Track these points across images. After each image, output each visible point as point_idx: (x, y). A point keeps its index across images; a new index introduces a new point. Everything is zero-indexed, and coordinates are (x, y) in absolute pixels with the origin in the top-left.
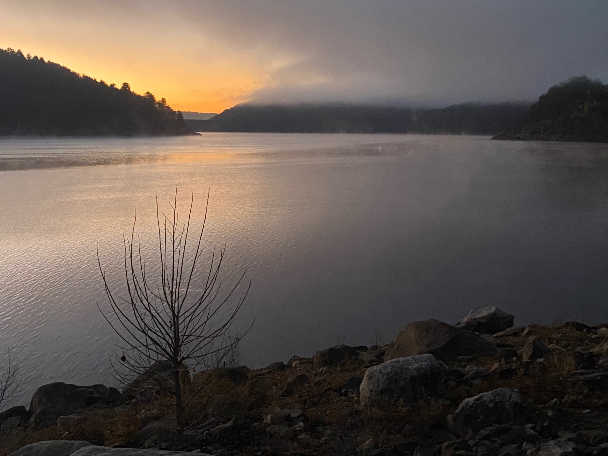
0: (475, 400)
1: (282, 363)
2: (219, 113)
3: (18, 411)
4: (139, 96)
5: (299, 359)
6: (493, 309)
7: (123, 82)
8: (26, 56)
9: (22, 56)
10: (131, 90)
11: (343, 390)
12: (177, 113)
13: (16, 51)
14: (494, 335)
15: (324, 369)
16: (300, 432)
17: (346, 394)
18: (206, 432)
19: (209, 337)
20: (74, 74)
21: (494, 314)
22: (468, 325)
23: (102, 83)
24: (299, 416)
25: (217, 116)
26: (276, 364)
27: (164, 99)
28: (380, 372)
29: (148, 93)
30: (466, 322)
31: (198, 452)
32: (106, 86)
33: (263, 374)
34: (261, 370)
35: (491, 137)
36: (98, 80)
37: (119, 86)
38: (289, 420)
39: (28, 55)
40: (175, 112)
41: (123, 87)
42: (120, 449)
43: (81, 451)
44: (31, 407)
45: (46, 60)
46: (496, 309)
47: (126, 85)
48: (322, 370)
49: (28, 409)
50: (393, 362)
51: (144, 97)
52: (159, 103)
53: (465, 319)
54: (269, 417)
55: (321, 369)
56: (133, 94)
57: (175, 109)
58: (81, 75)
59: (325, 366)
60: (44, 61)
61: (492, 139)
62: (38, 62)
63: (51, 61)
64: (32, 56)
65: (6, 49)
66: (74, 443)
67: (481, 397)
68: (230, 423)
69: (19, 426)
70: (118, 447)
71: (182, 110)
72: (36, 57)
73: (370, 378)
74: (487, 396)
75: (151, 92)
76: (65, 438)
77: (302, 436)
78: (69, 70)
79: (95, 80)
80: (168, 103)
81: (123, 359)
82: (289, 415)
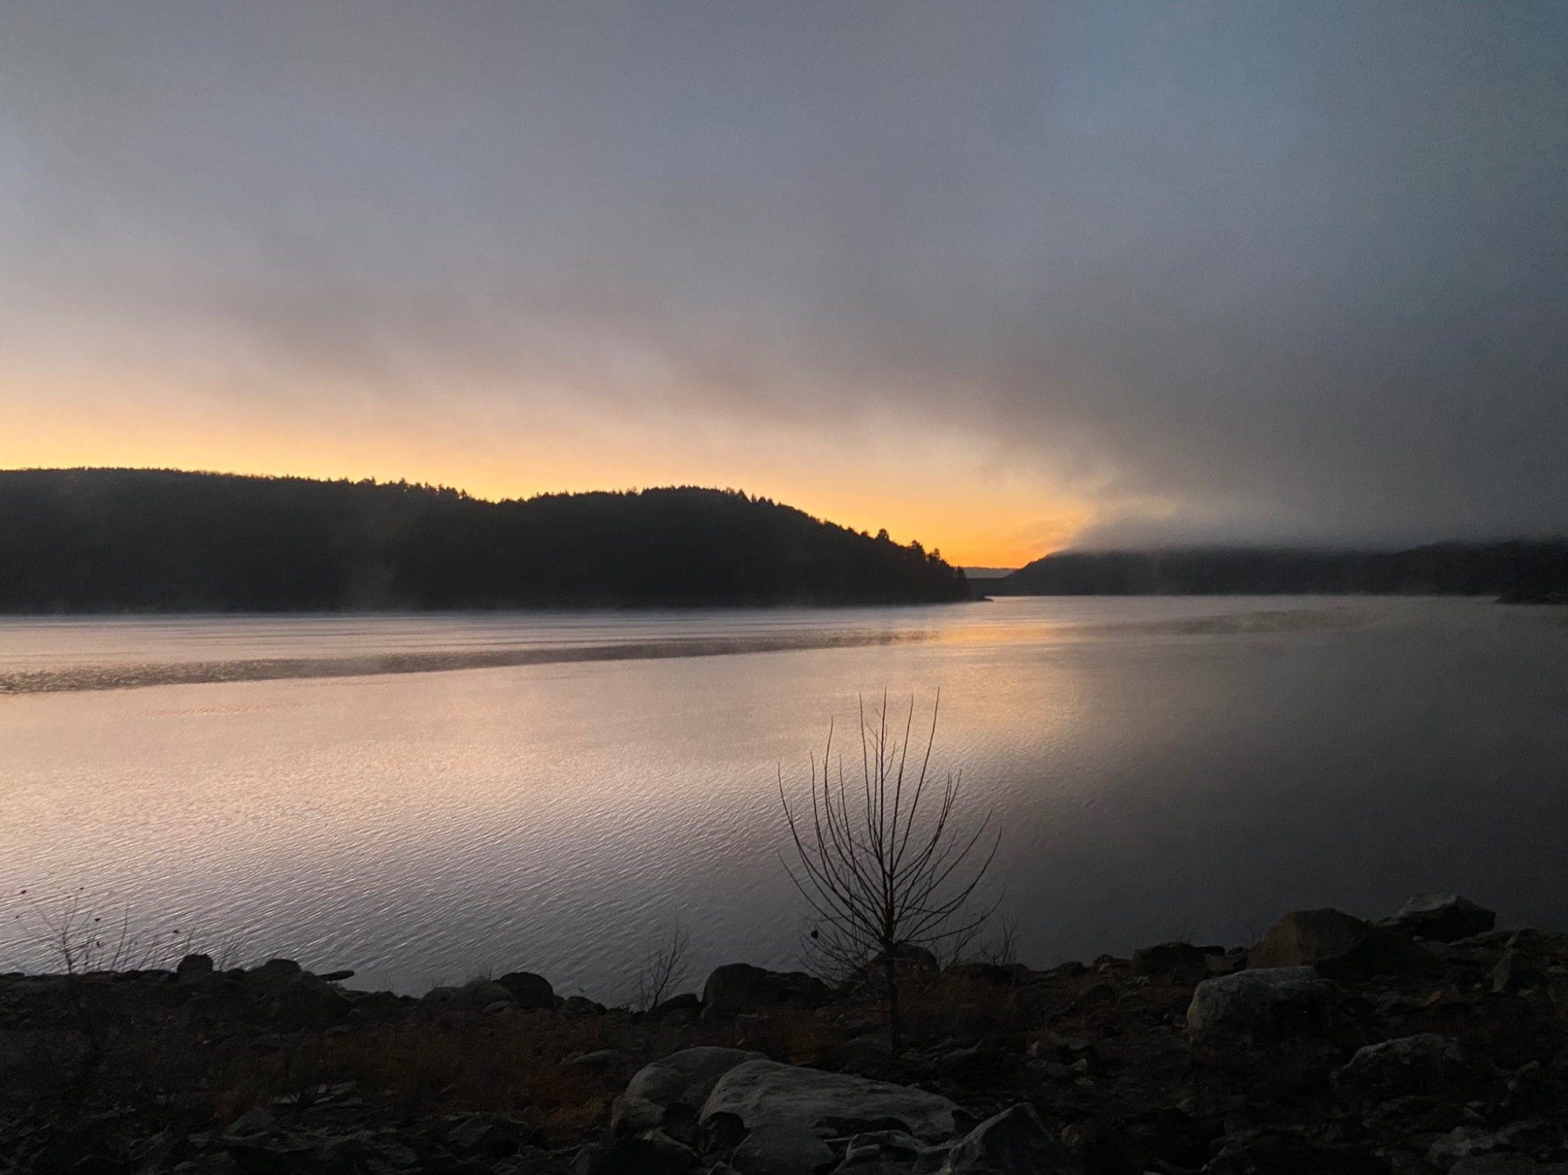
0: (1379, 1051)
1: (1080, 964)
2: (1020, 567)
3: (688, 1000)
4: (902, 547)
5: (1111, 959)
6: (1452, 899)
7: (880, 528)
8: (749, 498)
9: (745, 497)
10: (891, 539)
11: (1165, 1016)
12: (956, 570)
13: (737, 491)
14: (1452, 944)
15: (1145, 979)
16: (1080, 1074)
17: (1169, 1022)
18: (936, 1059)
19: (938, 912)
20: (813, 519)
21: (1454, 907)
22: (1405, 921)
23: (850, 530)
24: (1082, 1050)
25: (1018, 572)
26: (1071, 964)
27: (937, 550)
28: (1220, 990)
29: (914, 542)
30: (1401, 919)
31: (916, 1087)
32: (856, 534)
33: (1048, 980)
34: (1047, 972)
35: (1496, 598)
36: (845, 527)
37: (873, 534)
38: (1066, 1055)
39: (753, 496)
40: (953, 568)
41: (879, 535)
42: (808, 1069)
43: (746, 1066)
44: (704, 997)
45: (776, 503)
46: (1459, 897)
47: (883, 532)
48: (1142, 981)
49: (700, 1000)
50: (1242, 975)
51: (908, 548)
52: (930, 556)
53: (1401, 913)
54: (1035, 1046)
55: (1140, 978)
56: (893, 545)
57: (953, 563)
58: (822, 521)
59: (1146, 975)
60: (773, 504)
61: (1499, 601)
62: (765, 505)
63: (782, 503)
64: (758, 498)
65: (725, 489)
66: (744, 1054)
67: (1388, 1047)
68: (973, 1050)
69: (685, 1022)
70: (807, 1067)
71: (964, 565)
72: (762, 499)
73: (1203, 998)
74: (1402, 1044)
75: (918, 542)
76: (740, 1047)
77: (1080, 1082)
78: (805, 515)
79: (841, 527)
80: (943, 556)
81: (815, 934)
82: (1067, 1046)
